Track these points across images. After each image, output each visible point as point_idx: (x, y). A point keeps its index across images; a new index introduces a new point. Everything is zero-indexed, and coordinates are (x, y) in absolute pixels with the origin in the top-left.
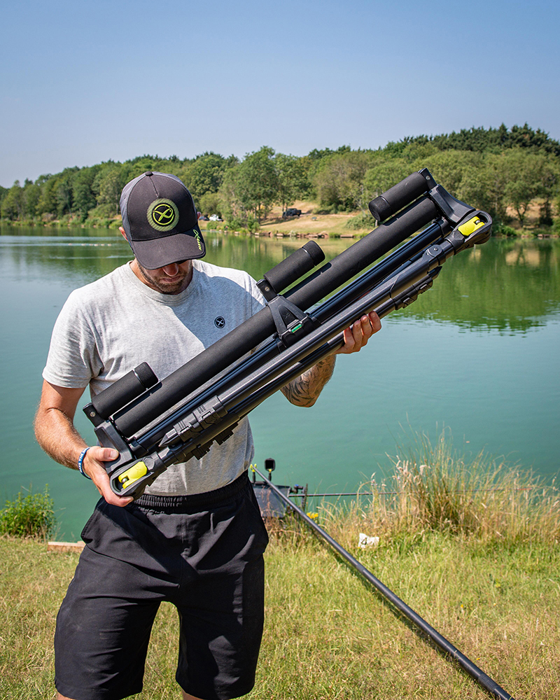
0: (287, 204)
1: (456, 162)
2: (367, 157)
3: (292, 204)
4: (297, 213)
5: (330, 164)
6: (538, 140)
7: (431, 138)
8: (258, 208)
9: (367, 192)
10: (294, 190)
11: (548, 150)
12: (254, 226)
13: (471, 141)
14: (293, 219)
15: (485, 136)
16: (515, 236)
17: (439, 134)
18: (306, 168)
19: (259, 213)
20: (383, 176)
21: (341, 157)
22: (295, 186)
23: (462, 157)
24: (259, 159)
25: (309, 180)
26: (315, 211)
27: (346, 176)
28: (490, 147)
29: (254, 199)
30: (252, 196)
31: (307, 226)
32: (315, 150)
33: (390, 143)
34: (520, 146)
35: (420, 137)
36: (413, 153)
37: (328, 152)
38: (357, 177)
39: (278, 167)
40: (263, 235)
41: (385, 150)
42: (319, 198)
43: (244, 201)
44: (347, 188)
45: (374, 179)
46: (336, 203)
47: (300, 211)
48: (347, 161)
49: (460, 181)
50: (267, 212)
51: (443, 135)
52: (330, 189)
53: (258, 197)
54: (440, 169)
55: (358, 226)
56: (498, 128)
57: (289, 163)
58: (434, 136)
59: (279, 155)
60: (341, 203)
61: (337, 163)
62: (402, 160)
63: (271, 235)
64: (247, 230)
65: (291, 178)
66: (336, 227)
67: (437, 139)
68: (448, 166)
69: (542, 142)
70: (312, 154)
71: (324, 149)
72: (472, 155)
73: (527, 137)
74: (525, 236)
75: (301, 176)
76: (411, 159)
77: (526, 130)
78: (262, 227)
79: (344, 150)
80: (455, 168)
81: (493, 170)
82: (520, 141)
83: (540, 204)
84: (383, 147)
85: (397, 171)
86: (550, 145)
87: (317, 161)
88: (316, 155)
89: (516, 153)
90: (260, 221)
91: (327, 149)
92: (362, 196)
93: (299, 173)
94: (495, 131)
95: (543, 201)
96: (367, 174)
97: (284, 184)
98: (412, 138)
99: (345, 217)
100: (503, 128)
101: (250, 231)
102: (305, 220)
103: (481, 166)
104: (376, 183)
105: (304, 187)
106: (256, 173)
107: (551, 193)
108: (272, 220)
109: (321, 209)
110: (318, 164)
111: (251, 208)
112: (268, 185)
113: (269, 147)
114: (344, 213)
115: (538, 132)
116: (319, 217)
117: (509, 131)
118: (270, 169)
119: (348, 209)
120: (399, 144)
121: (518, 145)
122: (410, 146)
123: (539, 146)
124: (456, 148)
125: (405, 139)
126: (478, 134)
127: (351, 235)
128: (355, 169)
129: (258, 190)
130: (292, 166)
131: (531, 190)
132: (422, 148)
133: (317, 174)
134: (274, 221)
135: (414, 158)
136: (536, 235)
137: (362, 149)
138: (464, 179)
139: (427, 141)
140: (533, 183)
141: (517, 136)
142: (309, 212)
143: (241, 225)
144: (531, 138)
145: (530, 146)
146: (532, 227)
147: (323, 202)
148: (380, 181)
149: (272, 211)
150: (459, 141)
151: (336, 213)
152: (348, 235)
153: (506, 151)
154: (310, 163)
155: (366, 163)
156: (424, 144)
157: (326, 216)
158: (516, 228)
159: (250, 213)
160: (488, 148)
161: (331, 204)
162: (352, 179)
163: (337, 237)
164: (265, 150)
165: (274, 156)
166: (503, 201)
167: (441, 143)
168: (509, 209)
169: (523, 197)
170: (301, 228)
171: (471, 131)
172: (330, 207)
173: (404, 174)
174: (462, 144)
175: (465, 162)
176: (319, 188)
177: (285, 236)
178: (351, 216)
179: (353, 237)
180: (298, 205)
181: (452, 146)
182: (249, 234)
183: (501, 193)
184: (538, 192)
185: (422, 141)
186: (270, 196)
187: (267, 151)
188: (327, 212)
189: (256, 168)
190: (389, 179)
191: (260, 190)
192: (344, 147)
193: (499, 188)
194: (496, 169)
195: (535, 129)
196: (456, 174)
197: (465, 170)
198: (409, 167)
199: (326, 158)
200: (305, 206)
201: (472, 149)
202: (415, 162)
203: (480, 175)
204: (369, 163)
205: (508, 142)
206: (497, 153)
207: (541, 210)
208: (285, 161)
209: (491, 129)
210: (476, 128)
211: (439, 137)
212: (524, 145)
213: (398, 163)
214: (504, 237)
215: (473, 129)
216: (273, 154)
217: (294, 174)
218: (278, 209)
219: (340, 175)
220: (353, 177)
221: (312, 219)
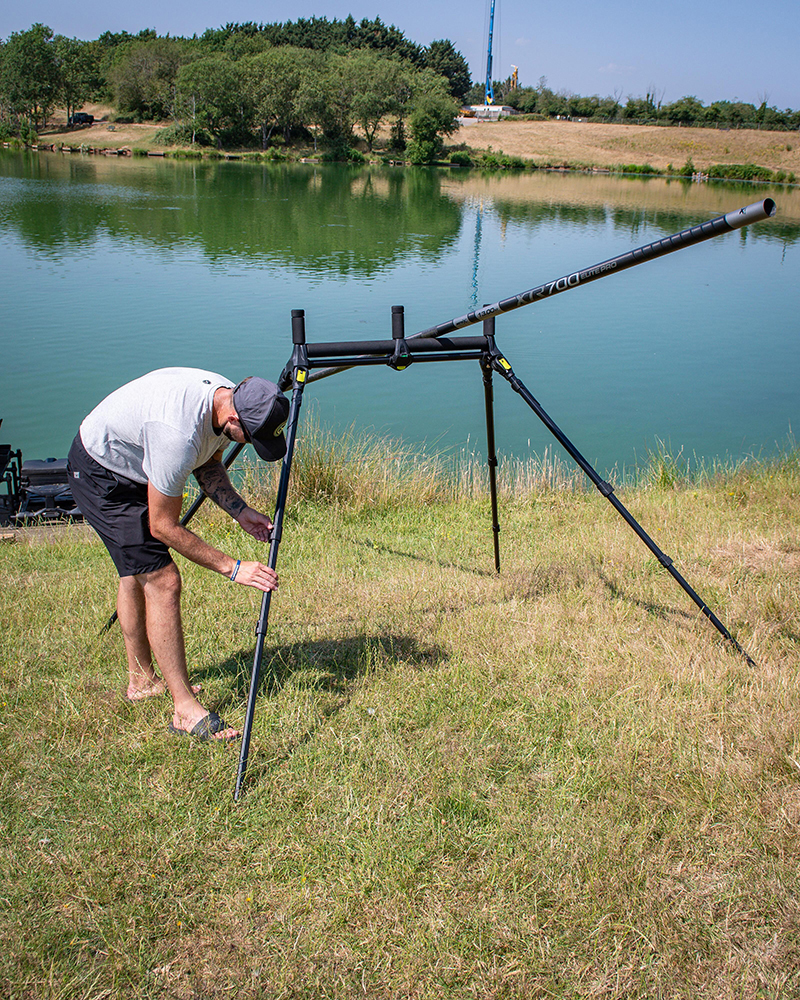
0: (74, 107)
1: (293, 62)
2: (179, 47)
3: (81, 107)
4: (87, 121)
5: (130, 55)
6: (392, 39)
7: (261, 28)
8: (33, 111)
9: (181, 95)
10: (82, 88)
11: (403, 54)
12: (29, 136)
13: (310, 34)
14: (83, 128)
15: (328, 30)
16: (363, 160)
17: (272, 22)
18: (97, 58)
19: (36, 117)
20: (201, 76)
21: (144, 46)
22: (83, 82)
23: (301, 57)
24: (32, 42)
25: (102, 75)
26: (112, 119)
27: (153, 72)
28: (334, 44)
29: (27, 98)
30: (25, 93)
31: (102, 138)
32: (108, 33)
33: (208, 31)
34: (371, 47)
35: (247, 25)
36: (238, 46)
37: (126, 37)
38: (167, 75)
39: (59, 54)
40: (44, 148)
41: (203, 40)
42: (117, 101)
43: (14, 99)
44: (154, 90)
45: (190, 79)
46: (141, 109)
47: (92, 117)
48: (153, 52)
49: (297, 87)
50: (46, 115)
51: (276, 24)
52: (131, 90)
53: (32, 96)
54: (273, 72)
55: (170, 142)
56: (344, 21)
57: (74, 49)
58: (264, 24)
59: (60, 38)
60: (147, 108)
61: (139, 54)
62: (225, 55)
63: (54, 148)
64: (19, 140)
65: (78, 71)
66: (141, 140)
67: (269, 29)
68: (283, 67)
69: (396, 43)
70: (104, 38)
71: (120, 33)
72: (313, 56)
73: (379, 35)
74: (374, 161)
75: (92, 68)
76: (237, 55)
77: (378, 26)
78: (41, 137)
79: (147, 35)
80: (291, 70)
81: (338, 76)
82: (370, 39)
83: (391, 123)
84: (199, 36)
85: (220, 70)
86: (405, 48)
87: (112, 49)
88: (110, 40)
89: (364, 57)
90: (37, 128)
91: (124, 32)
92: (175, 100)
93: (87, 65)
94: (340, 24)
95: (395, 119)
96: (179, 72)
97: (68, 79)
98: (237, 25)
99: (153, 128)
100: (351, 21)
101: (25, 143)
102: (100, 130)
103: (323, 70)
104: (192, 84)
105: (96, 84)
106: (28, 62)
107: (405, 109)
108: (54, 127)
109: (121, 116)
110: (113, 54)
111: (23, 111)
112: (46, 79)
113: (44, 26)
114: (151, 122)
115: (392, 29)
116: (117, 126)
117: (358, 25)
118: (47, 56)
119: (156, 118)
120: (220, 33)
121: (367, 45)
122: (234, 36)
123: (393, 47)
124: (292, 43)
125: (227, 26)
126: (320, 25)
127: (162, 153)
128: (164, 64)
129: (31, 87)
130: (78, 55)
131: (382, 104)
132: (249, 39)
133: (112, 67)
134: (57, 130)
135: (241, 53)
136: (386, 162)
137: (171, 36)
138: (303, 85)
139: (256, 31)
140: (385, 96)
141: (367, 33)
142: (105, 119)
143: (12, 134)
144: (383, 37)
145: (383, 47)
146: (381, 151)
147: (122, 107)
148: (197, 81)
149: (53, 116)
150: (297, 34)
151: (140, 122)
152: (157, 152)
153: (354, 51)
154: (101, 51)
155: (178, 57)
156: (252, 35)
157: (127, 126)
158: (364, 152)
159: (22, 117)
160: (332, 46)
161: (132, 110)
162: (160, 77)
163: (144, 154)
164: (39, 30)
165: (52, 39)
166: (349, 118)
167: (274, 35)
168: (356, 126)
169: (373, 113)
170: (95, 141)
171: (311, 22)
172: (130, 115)
173: (228, 75)
174: (300, 39)
175: (304, 64)
176: (117, 87)
177: (74, 151)
178: (160, 127)
179: (164, 155)
180: (89, 109)
181: (287, 39)
182: (23, 147)
183: (348, 106)
184: (390, 108)
185: (249, 30)
186: (50, 96)
187: (41, 31)
188: (130, 121)
189: (28, 55)
190: (208, 80)
191: (35, 85)
192: (147, 31)
193: (345, 100)
194: (341, 75)
195: (388, 26)
196: (292, 78)
197: (304, 75)
198: (234, 65)
199: (123, 45)
200: (97, 111)
201: (312, 46)
202: (242, 60)
203: (322, 82)
204: (182, 56)
205: (356, 41)
206: (342, 54)
207: (393, 130)
208: (68, 47)
209: (335, 21)
210: (317, 18)
211: (271, 27)
212: (375, 46)
213: (219, 59)
214: (350, 162)
215: (313, 19)
216: (51, 36)
217: (82, 67)
218: (61, 114)
219: (144, 71)
220: (161, 75)
221: (108, 129)
